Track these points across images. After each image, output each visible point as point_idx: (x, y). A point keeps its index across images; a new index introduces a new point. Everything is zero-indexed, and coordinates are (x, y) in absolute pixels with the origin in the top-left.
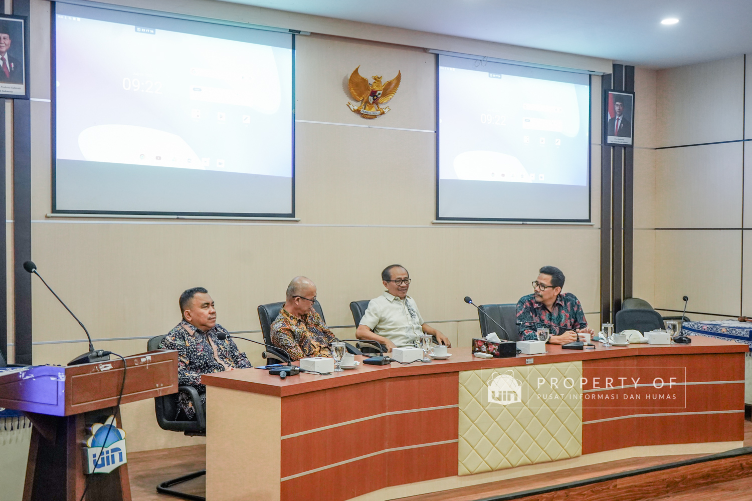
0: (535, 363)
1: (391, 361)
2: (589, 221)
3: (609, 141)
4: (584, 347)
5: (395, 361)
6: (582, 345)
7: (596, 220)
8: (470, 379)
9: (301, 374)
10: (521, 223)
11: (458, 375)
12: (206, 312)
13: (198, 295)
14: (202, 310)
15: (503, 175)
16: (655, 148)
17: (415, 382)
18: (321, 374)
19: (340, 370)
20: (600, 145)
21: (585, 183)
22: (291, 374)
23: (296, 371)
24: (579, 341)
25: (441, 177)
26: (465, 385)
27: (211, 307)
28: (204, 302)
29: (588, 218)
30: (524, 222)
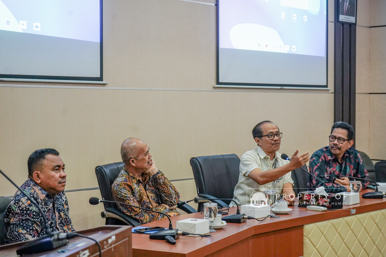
0: (357, 213)
1: (249, 218)
2: (326, 86)
3: (340, 20)
5: (253, 218)
6: (381, 194)
7: (331, 87)
8: (312, 231)
10: (280, 87)
11: (303, 228)
14: (53, 173)
15: (267, 46)
16: (369, 26)
18: (202, 236)
19: (213, 230)
20: (333, 22)
21: (323, 54)
25: (221, 46)
27: (62, 170)
28: (55, 164)
29: (326, 84)
30: (282, 87)
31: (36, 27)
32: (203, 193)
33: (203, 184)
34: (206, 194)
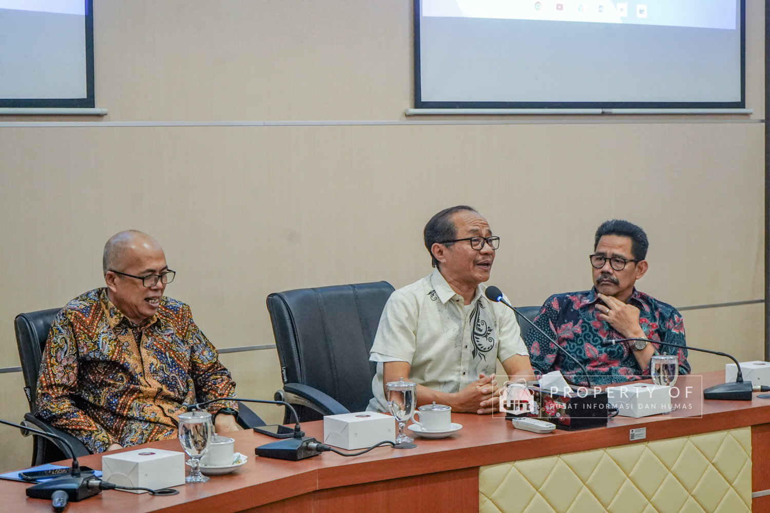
0: (649, 438)
1: (321, 449)
2: (741, 104)
4: (754, 394)
5: (329, 450)
6: (748, 389)
7: (756, 105)
8: (504, 483)
9: (104, 493)
10: (599, 111)
11: (477, 475)
15: (560, 7)
17: (379, 497)
18: (153, 493)
19: (200, 478)
21: (731, 22)
22: (81, 495)
23: (92, 487)
24: (742, 381)
25: (425, 12)
26: (493, 496)
29: (739, 100)
30: (606, 107)
32: (296, 381)
33: (296, 359)
34: (303, 383)
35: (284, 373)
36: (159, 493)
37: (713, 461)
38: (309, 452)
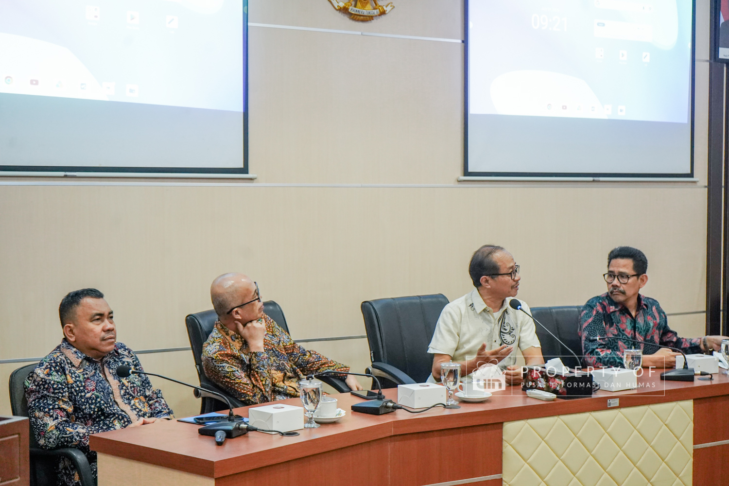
0: (621, 406)
1: (395, 408)
2: (691, 175)
3: (721, 56)
4: (696, 377)
5: (401, 408)
6: (692, 374)
7: (701, 176)
8: (520, 434)
9: (250, 434)
10: (591, 179)
11: (502, 428)
12: (97, 328)
13: (88, 301)
14: (91, 325)
15: (564, 107)
17: (435, 440)
18: (282, 434)
19: (314, 425)
20: (707, 61)
21: (684, 118)
22: (234, 435)
23: (242, 429)
24: (687, 368)
25: (472, 111)
26: (512, 443)
27: (106, 321)
28: (95, 312)
29: (689, 172)
30: (595, 178)
31: (131, 91)
32: (380, 361)
33: (380, 346)
34: (384, 362)
35: (372, 355)
36: (287, 434)
37: (666, 423)
38: (387, 410)
